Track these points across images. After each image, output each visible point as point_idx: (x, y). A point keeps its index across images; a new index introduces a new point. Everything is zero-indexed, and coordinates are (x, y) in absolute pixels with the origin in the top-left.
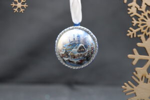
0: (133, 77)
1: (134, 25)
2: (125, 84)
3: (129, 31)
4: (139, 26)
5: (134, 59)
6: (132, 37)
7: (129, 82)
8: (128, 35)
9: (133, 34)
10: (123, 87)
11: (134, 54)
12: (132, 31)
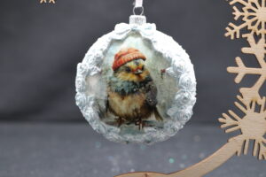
0: (236, 103)
1: (236, 18)
2: (224, 114)
3: (228, 28)
4: (244, 19)
5: (237, 74)
6: (232, 38)
7: (230, 111)
8: (227, 35)
9: (235, 33)
10: (221, 120)
11: (237, 66)
12: (232, 28)
